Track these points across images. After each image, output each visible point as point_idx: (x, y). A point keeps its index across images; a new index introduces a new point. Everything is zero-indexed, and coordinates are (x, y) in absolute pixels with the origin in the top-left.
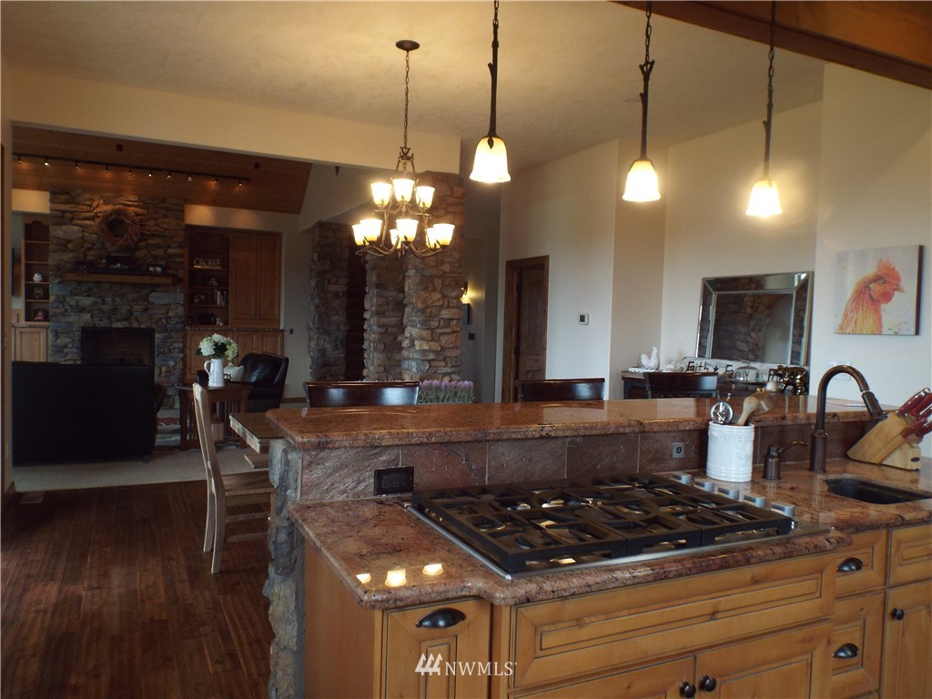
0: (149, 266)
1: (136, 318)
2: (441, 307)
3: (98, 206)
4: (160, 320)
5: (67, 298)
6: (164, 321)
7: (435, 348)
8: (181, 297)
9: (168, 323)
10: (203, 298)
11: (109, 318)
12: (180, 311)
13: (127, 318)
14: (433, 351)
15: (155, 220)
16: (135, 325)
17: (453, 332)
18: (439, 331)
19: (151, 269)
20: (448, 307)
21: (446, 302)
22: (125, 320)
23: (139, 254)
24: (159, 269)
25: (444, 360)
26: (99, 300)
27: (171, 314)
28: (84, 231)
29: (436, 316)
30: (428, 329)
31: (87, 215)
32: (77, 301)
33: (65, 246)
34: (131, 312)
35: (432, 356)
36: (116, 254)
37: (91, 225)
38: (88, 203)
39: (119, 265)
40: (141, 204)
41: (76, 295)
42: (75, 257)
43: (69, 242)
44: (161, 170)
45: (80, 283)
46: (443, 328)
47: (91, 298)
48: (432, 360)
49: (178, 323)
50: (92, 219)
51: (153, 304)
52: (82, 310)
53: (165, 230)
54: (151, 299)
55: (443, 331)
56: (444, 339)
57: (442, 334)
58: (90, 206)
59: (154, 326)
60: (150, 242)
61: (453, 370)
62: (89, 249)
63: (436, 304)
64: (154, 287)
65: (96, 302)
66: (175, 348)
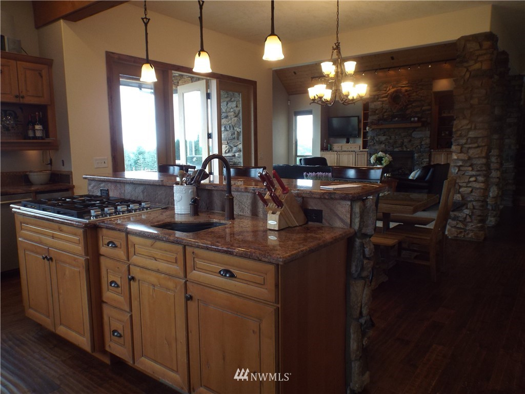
0: (411, 117)
1: (405, 146)
2: (470, 129)
3: (389, 90)
4: (417, 146)
5: (375, 138)
6: (419, 147)
7: (463, 158)
8: (428, 133)
9: (421, 148)
10: (447, 133)
11: (393, 146)
12: (428, 141)
13: (401, 146)
14: (462, 160)
15: (416, 92)
16: (405, 149)
17: (478, 147)
18: (467, 146)
19: (412, 119)
20: (475, 129)
21: (473, 126)
22: (400, 147)
23: (408, 112)
24: (416, 119)
25: (471, 165)
26: (388, 138)
27: (423, 143)
28: (383, 104)
29: (465, 136)
30: (458, 145)
31: (384, 95)
32: (379, 139)
33: (375, 112)
34: (403, 143)
35: (460, 163)
36: (397, 113)
37: (386, 100)
38: (385, 89)
39: (397, 119)
40: (409, 85)
41: (379, 135)
42: (378, 117)
43: (377, 110)
44: (415, 64)
45: (381, 129)
46: (471, 143)
47: (385, 137)
48: (461, 166)
49: (426, 148)
50: (386, 97)
51: (414, 138)
52: (381, 143)
53: (421, 96)
54: (413, 135)
55: (470, 146)
56: (471, 152)
57: (469, 148)
58: (386, 90)
59: (414, 150)
60: (414, 104)
61: (478, 173)
62: (386, 112)
63: (464, 127)
64: (415, 129)
65: (387, 139)
66: (424, 162)
